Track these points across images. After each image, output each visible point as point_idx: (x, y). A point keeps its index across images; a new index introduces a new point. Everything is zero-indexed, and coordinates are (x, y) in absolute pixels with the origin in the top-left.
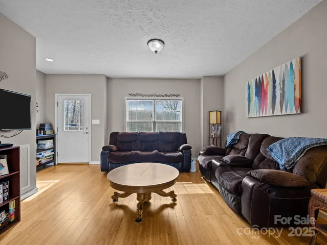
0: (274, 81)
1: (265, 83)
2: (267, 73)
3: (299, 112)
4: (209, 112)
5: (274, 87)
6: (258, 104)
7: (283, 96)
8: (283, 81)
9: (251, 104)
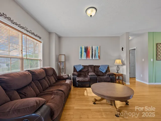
0: (92, 50)
1: (89, 49)
2: (90, 46)
3: (98, 59)
4: (65, 55)
5: (92, 51)
6: (86, 55)
7: (95, 54)
8: (95, 50)
9: (82, 54)
